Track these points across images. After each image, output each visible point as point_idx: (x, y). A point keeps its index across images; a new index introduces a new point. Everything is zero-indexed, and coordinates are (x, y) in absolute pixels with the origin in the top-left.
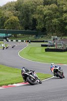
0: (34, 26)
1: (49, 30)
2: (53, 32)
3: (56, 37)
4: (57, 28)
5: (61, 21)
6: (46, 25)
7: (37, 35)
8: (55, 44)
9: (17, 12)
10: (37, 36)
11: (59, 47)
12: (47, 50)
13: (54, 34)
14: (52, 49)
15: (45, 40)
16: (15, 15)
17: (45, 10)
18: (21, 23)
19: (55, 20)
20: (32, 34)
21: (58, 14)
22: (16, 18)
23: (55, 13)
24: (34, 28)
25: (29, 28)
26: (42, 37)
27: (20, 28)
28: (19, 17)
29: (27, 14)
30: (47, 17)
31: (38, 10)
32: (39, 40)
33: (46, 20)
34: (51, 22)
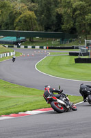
0: (59, 25)
1: (81, 32)
2: (87, 33)
6: (77, 24)
7: (63, 38)
8: (89, 51)
9: (33, 4)
10: (63, 40)
12: (77, 61)
13: (88, 36)
14: (85, 59)
15: (75, 46)
16: (30, 9)
17: (75, 1)
18: (40, 20)
19: (90, 16)
20: (56, 37)
22: (32, 13)
23: (90, 5)
24: (59, 29)
25: (50, 29)
26: (71, 41)
27: (38, 28)
28: (36, 12)
29: (48, 8)
30: (78, 12)
31: (65, 1)
32: (66, 46)
33: (77, 16)
34: (84, 19)
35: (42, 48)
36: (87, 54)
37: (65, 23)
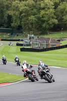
0: (9, 23)
2: (30, 30)
3: (33, 35)
4: (34, 26)
5: (39, 18)
6: (22, 23)
8: (31, 43)
10: (12, 34)
11: (36, 47)
12: (22, 50)
13: (30, 32)
14: (28, 48)
15: (21, 39)
17: (21, 6)
19: (32, 18)
21: (35, 10)
23: (32, 10)
25: (3, 26)
26: (18, 35)
29: (2, 10)
30: (23, 14)
31: (14, 6)
32: (14, 39)
33: (22, 17)
34: (28, 19)
36: (29, 45)
37: (14, 22)
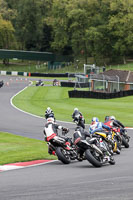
0: (47, 42)
1: (79, 52)
2: (88, 55)
3: (94, 66)
4: (96, 47)
5: (106, 32)
6: (73, 41)
7: (52, 61)
8: (90, 81)
9: (10, 10)
10: (52, 63)
11: (100, 88)
12: (72, 94)
13: (89, 59)
14: (84, 92)
15: (69, 73)
16: (5, 18)
17: (71, 8)
18: (20, 34)
19: (92, 31)
20: (42, 58)
21: (98, 17)
22: (8, 24)
23: (93, 15)
24: (46, 47)
25: (34, 47)
26: (63, 66)
27: (17, 46)
28: (13, 21)
29: (32, 16)
30: (75, 24)
31: (57, 8)
32: (56, 72)
33: (73, 30)
34: (84, 34)
35: (21, 74)
36: (87, 85)
37: (56, 39)
